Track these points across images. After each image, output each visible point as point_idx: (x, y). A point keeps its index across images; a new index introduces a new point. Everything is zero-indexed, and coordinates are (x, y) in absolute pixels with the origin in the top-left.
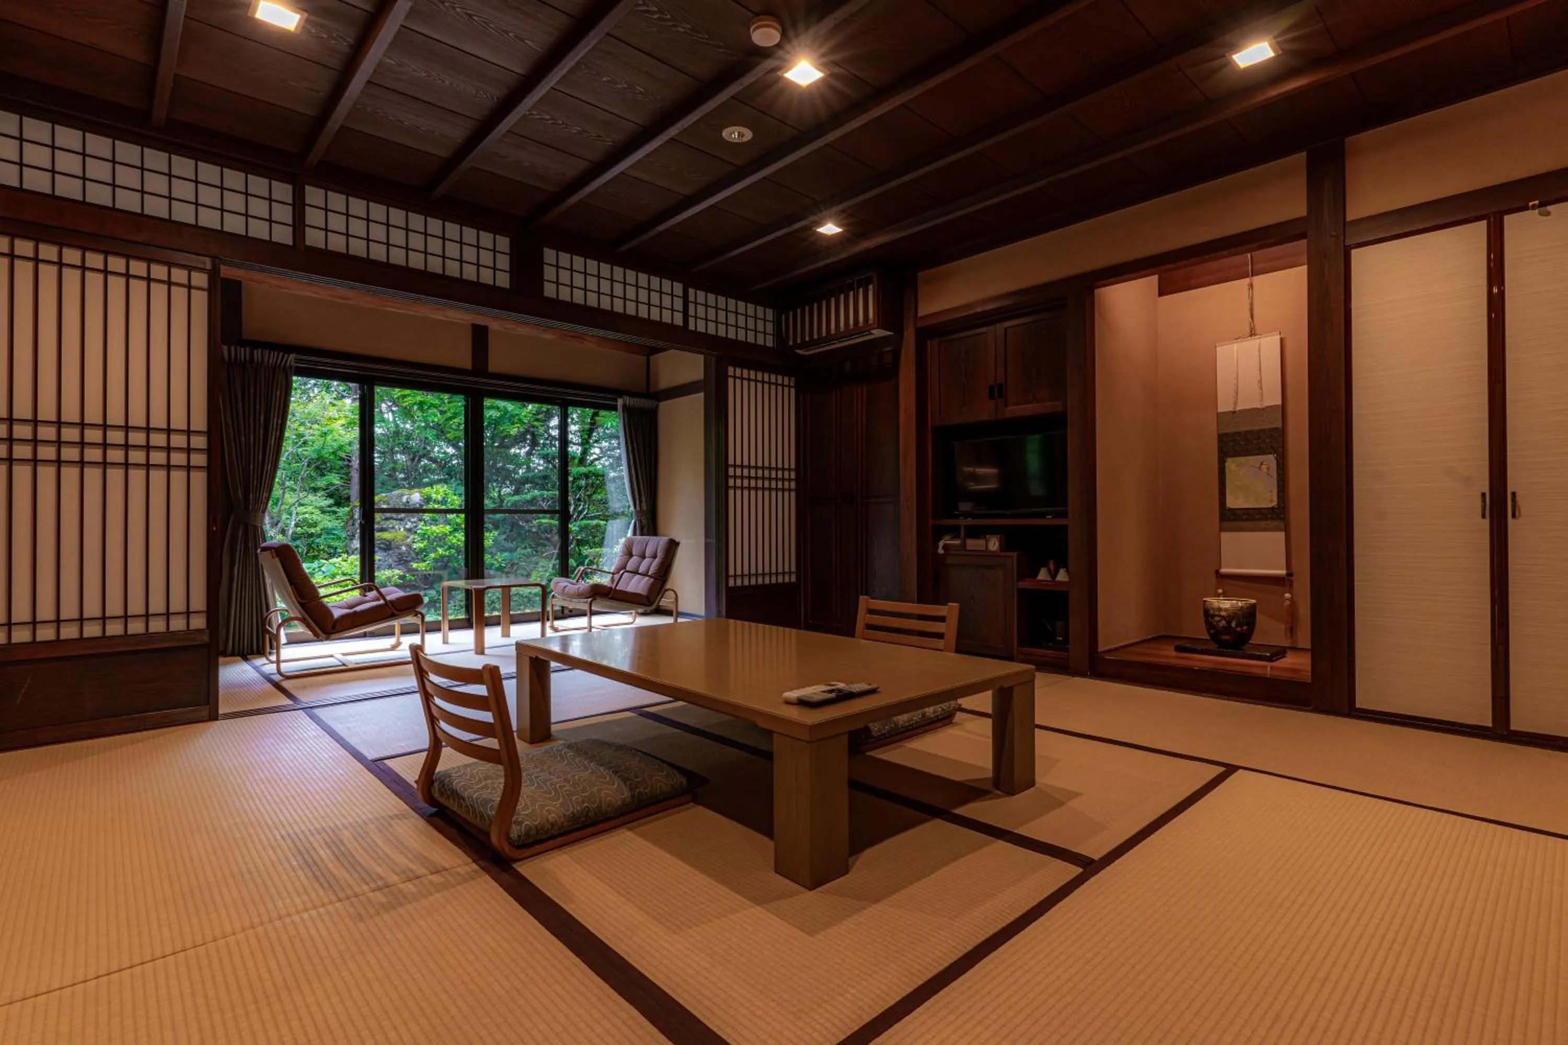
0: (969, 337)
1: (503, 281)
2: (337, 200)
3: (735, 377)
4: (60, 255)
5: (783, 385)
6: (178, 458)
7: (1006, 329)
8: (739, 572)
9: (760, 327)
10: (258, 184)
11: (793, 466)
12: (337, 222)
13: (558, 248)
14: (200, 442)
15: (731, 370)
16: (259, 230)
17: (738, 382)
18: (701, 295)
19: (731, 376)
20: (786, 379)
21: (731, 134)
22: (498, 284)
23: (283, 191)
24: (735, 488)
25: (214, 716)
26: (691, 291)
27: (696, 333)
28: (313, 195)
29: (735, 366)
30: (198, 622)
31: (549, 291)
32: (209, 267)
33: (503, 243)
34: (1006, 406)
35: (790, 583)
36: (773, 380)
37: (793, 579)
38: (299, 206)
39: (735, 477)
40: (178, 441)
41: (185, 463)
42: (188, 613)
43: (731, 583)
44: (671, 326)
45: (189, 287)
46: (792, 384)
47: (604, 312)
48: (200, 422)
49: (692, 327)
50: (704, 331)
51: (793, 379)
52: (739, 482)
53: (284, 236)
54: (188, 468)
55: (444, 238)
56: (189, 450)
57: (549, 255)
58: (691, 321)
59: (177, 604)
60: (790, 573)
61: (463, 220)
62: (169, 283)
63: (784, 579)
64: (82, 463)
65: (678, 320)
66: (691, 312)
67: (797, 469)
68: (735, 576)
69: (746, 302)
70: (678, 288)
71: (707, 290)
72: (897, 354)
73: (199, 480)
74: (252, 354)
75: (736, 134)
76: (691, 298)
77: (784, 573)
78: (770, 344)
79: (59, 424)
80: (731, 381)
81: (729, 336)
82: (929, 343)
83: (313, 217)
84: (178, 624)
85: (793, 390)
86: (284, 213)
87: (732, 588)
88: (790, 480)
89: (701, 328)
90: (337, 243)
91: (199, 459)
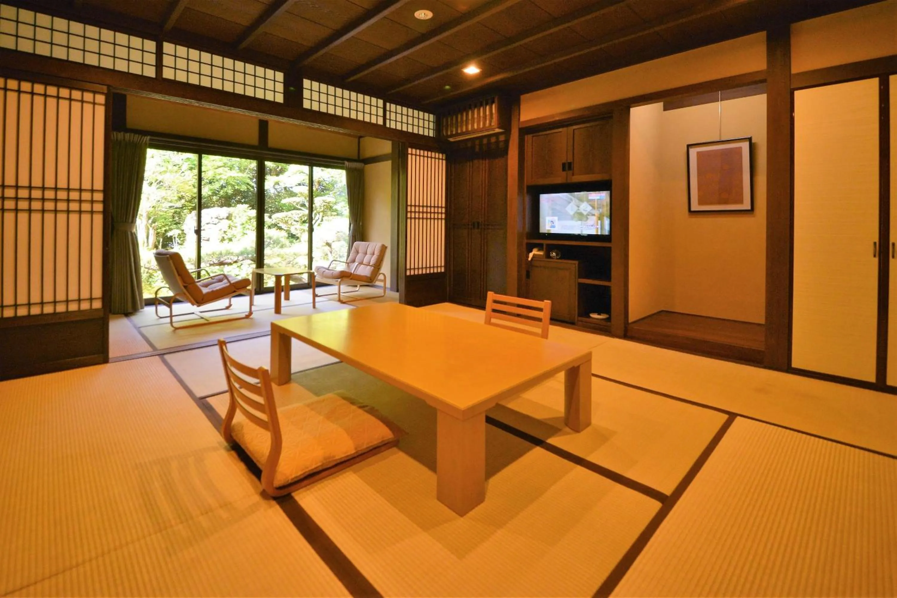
0: (551, 133)
1: (280, 99)
2: (182, 50)
3: (412, 154)
4: (19, 86)
5: (439, 159)
6: (86, 207)
7: (574, 130)
8: (412, 267)
9: (426, 125)
10: (136, 41)
11: (444, 205)
12: (182, 64)
13: (312, 79)
14: (99, 196)
15: (410, 150)
16: (136, 69)
17: (414, 157)
18: (393, 106)
19: (410, 154)
20: (441, 155)
21: (420, 15)
22: (276, 100)
23: (150, 45)
24: (411, 218)
25: (105, 360)
26: (388, 104)
27: (390, 128)
28: (168, 47)
29: (412, 148)
30: (97, 305)
31: (306, 105)
32: (106, 92)
33: (280, 76)
34: (573, 175)
35: (441, 272)
36: (433, 156)
37: (443, 270)
38: (159, 54)
39: (411, 212)
40: (86, 196)
41: (90, 209)
42: (91, 299)
43: (408, 273)
44: (376, 125)
45: (94, 103)
46: (444, 158)
47: (338, 117)
48: (99, 184)
49: (388, 126)
50: (395, 128)
51: (444, 155)
52: (413, 215)
53: (150, 72)
54: (92, 212)
55: (245, 73)
56: (92, 202)
57: (306, 83)
58: (388, 121)
59: (85, 294)
60: (441, 266)
61: (256, 62)
62: (82, 101)
63: (437, 270)
64: (30, 211)
65: (380, 122)
66: (388, 117)
67: (446, 208)
68: (410, 269)
69: (419, 110)
70: (381, 102)
71: (397, 103)
72: (507, 142)
73: (99, 219)
74: (124, 137)
75: (423, 14)
76: (388, 108)
77: (437, 267)
78: (431, 135)
79: (17, 187)
80: (410, 156)
81: (409, 131)
82: (526, 136)
83: (167, 60)
84: (85, 306)
85: (444, 162)
86: (151, 59)
87: (409, 276)
88: (442, 213)
89: (393, 126)
90: (181, 77)
91: (99, 207)
